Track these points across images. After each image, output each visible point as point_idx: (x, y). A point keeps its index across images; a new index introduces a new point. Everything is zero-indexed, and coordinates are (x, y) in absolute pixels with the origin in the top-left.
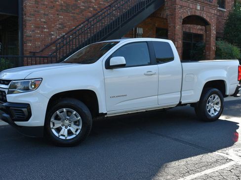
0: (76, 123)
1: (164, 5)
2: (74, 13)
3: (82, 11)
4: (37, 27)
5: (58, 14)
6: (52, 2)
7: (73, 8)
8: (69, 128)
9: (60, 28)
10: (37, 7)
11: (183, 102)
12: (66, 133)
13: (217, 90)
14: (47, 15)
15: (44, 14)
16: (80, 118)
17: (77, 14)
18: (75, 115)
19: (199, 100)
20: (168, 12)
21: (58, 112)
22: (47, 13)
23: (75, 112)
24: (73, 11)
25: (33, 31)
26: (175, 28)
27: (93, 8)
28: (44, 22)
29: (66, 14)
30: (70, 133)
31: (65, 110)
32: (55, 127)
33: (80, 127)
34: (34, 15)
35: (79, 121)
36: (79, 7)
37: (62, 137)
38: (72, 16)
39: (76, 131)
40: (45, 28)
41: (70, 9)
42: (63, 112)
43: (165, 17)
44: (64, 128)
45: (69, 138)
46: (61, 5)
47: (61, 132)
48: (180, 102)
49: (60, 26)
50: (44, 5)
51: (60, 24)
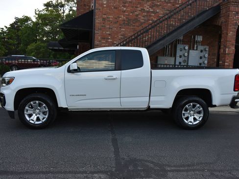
0: (44, 113)
2: (134, 26)
3: (142, 23)
4: (103, 38)
5: (120, 28)
6: (116, 18)
7: (134, 22)
8: (38, 115)
9: (122, 38)
10: (104, 23)
11: (152, 106)
12: (35, 119)
14: (112, 29)
15: (109, 28)
16: (47, 110)
17: (137, 26)
18: (44, 107)
19: (171, 107)
21: (32, 103)
22: (111, 27)
23: (44, 105)
24: (134, 25)
25: (100, 41)
26: (227, 35)
27: (152, 20)
28: (109, 34)
29: (127, 27)
30: (38, 119)
31: (37, 102)
32: (27, 113)
33: (47, 117)
34: (101, 29)
35: (46, 112)
36: (139, 21)
37: (31, 121)
38: (133, 29)
39: (43, 119)
40: (109, 39)
41: (132, 23)
42: (36, 103)
44: (34, 115)
45: (37, 123)
46: (124, 20)
47: (32, 118)
48: (149, 107)
49: (122, 37)
50: (109, 21)
51: (122, 35)
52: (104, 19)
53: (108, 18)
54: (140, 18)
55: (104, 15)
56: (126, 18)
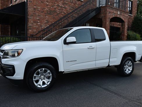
1: (101, 11)
2: (54, 15)
3: (58, 14)
4: (35, 22)
5: (45, 16)
6: (42, 9)
7: (54, 12)
9: (46, 23)
10: (35, 12)
11: (110, 65)
12: (41, 84)
13: (130, 58)
14: (40, 16)
15: (38, 15)
16: (51, 74)
17: (55, 15)
19: (120, 64)
20: (102, 15)
21: (39, 70)
23: (49, 71)
25: (32, 24)
26: (106, 23)
27: (64, 12)
28: (38, 19)
29: (50, 15)
32: (35, 80)
33: (50, 80)
34: (33, 15)
36: (56, 12)
37: (38, 86)
38: (53, 17)
39: (48, 83)
40: (38, 23)
41: (52, 13)
43: (101, 18)
45: (43, 87)
46: (47, 11)
47: (39, 83)
48: (109, 65)
49: (46, 22)
50: (38, 10)
51: (46, 21)
52: (34, 9)
53: (37, 8)
54: (57, 10)
55: (35, 6)
56: (49, 9)
